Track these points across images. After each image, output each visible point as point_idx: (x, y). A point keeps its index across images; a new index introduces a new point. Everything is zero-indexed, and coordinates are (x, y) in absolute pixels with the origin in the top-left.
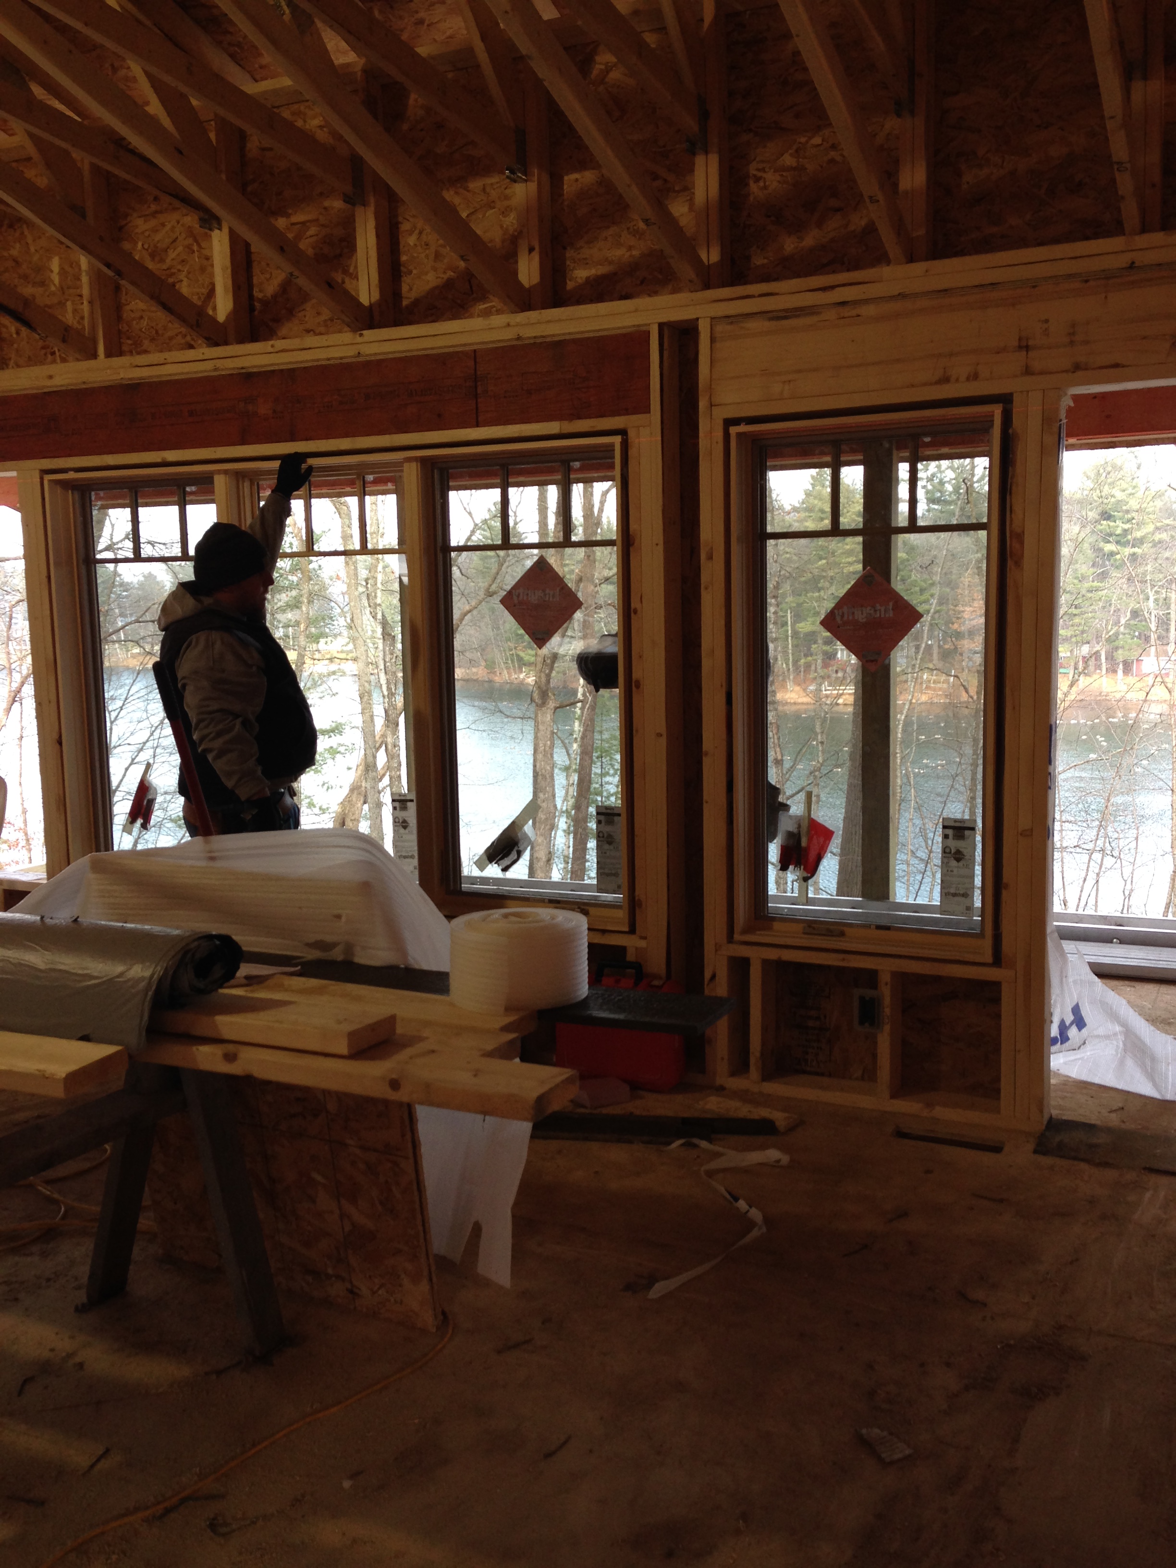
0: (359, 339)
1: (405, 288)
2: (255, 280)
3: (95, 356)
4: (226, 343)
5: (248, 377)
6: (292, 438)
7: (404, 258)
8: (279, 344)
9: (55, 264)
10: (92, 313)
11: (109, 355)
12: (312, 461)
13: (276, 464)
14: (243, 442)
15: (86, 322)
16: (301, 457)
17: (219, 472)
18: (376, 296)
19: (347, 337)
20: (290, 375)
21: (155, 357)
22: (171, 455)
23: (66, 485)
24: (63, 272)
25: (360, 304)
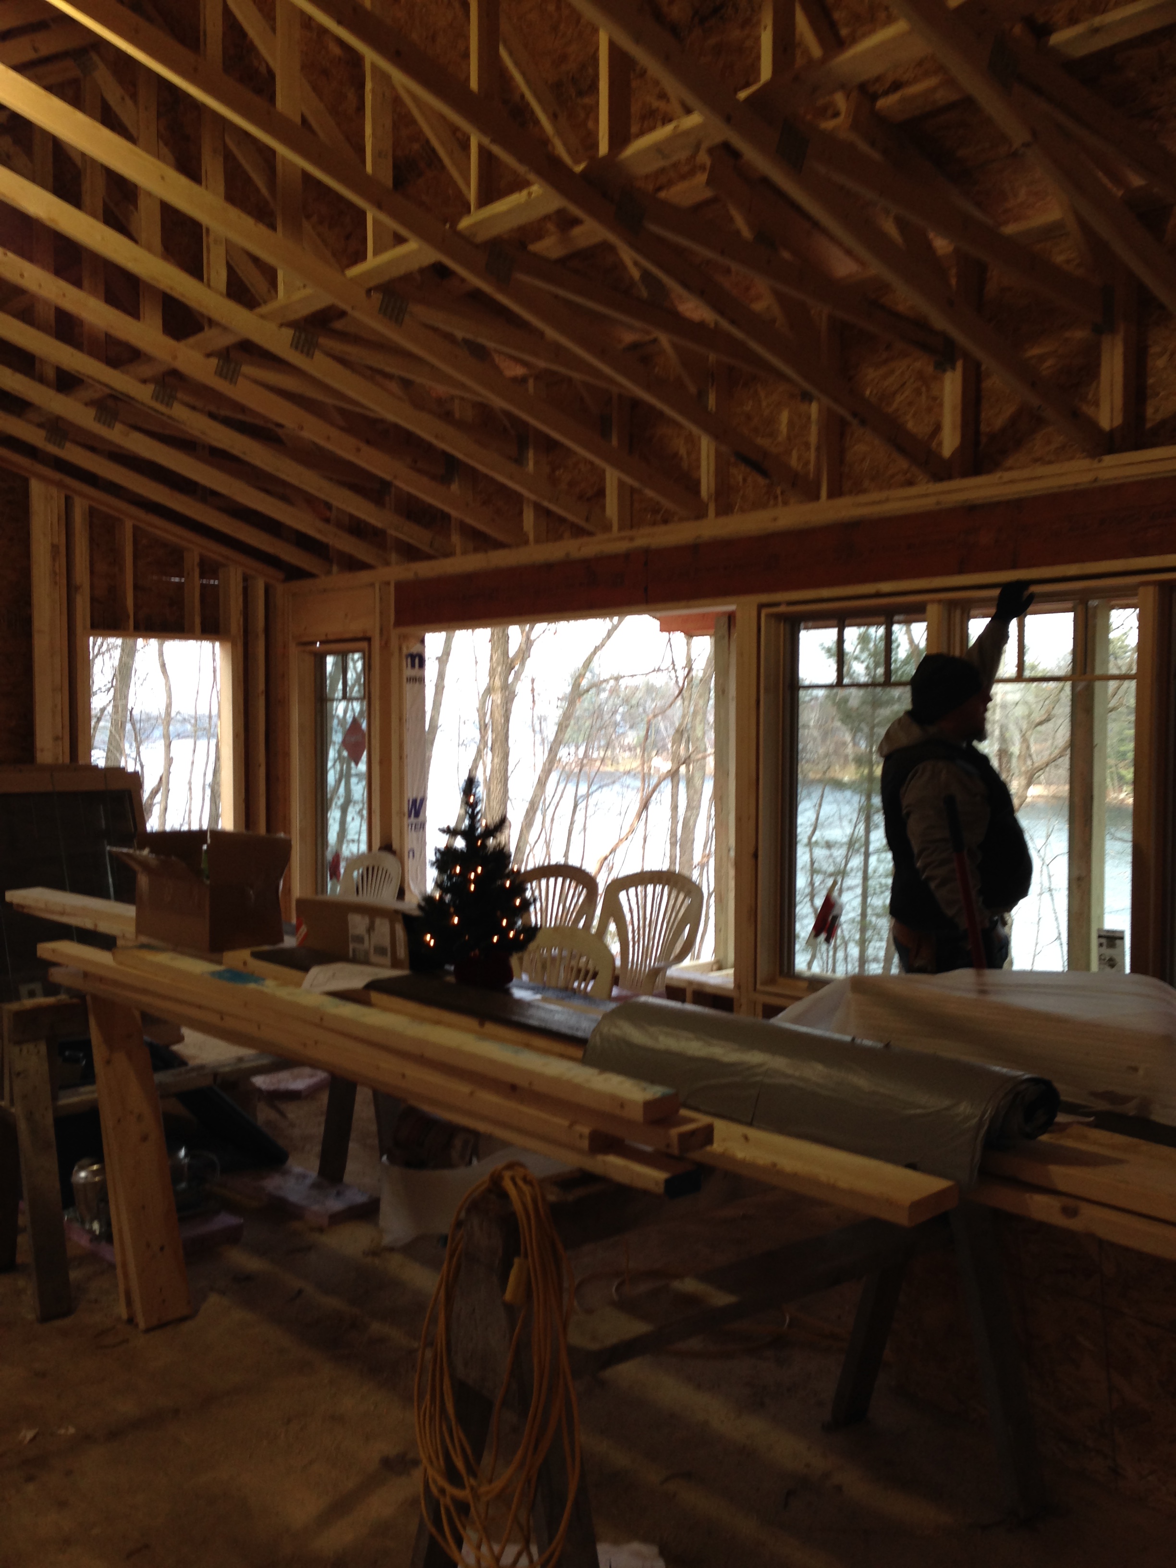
0: (1095, 464)
1: (1150, 411)
2: (983, 415)
3: (817, 497)
4: (950, 477)
5: (971, 509)
6: (1014, 566)
7: (1151, 381)
8: (1007, 476)
9: (784, 417)
10: (818, 458)
11: (831, 495)
12: (1035, 589)
13: (996, 592)
14: (961, 571)
15: (812, 467)
16: (1024, 584)
17: (933, 601)
18: (1118, 421)
19: (1083, 463)
20: (1017, 505)
21: (875, 496)
22: (886, 587)
23: (779, 617)
24: (791, 424)
25: (1100, 431)
